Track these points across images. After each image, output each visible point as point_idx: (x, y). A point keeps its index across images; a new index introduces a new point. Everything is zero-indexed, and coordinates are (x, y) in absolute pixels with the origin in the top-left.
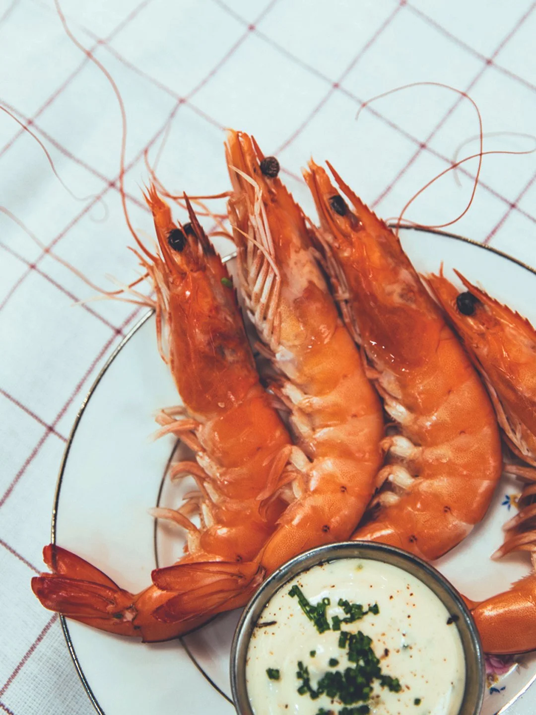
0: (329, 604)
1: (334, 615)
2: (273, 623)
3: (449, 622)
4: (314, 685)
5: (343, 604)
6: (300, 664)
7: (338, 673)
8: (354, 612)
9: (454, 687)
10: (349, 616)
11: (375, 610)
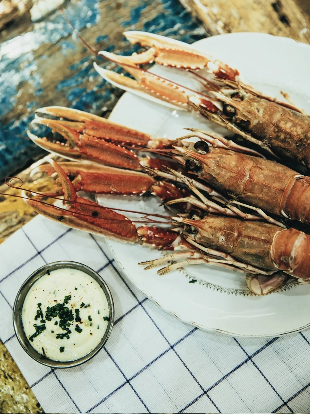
0: (36, 324)
1: (40, 322)
2: (43, 349)
3: (49, 274)
4: (65, 332)
5: (36, 318)
6: (57, 338)
7: (60, 322)
8: (39, 314)
9: (73, 274)
10: (41, 316)
11: (39, 305)
